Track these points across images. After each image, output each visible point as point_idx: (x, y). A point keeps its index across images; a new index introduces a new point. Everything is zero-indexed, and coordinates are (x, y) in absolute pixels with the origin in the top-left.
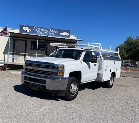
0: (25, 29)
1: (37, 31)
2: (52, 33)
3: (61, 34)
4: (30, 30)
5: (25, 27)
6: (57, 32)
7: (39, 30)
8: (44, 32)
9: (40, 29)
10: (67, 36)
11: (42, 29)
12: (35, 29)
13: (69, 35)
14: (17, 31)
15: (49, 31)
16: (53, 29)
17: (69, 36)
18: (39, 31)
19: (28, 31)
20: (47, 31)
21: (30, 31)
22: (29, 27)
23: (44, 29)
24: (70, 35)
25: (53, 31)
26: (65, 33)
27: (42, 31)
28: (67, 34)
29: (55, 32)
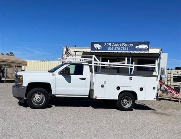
0: (96, 46)
1: (108, 47)
2: (126, 48)
3: (136, 47)
4: (100, 46)
5: (96, 45)
6: (132, 45)
7: (110, 45)
8: (116, 47)
9: (112, 44)
10: (145, 49)
11: (113, 45)
12: (106, 45)
13: (148, 47)
14: (89, 50)
15: (122, 45)
16: (126, 43)
17: (148, 50)
18: (110, 47)
19: (99, 49)
20: (120, 45)
21: (101, 48)
22: (100, 43)
23: (116, 43)
24: (150, 48)
25: (126, 45)
26: (142, 45)
27: (113, 46)
28: (145, 46)
29: (129, 45)
